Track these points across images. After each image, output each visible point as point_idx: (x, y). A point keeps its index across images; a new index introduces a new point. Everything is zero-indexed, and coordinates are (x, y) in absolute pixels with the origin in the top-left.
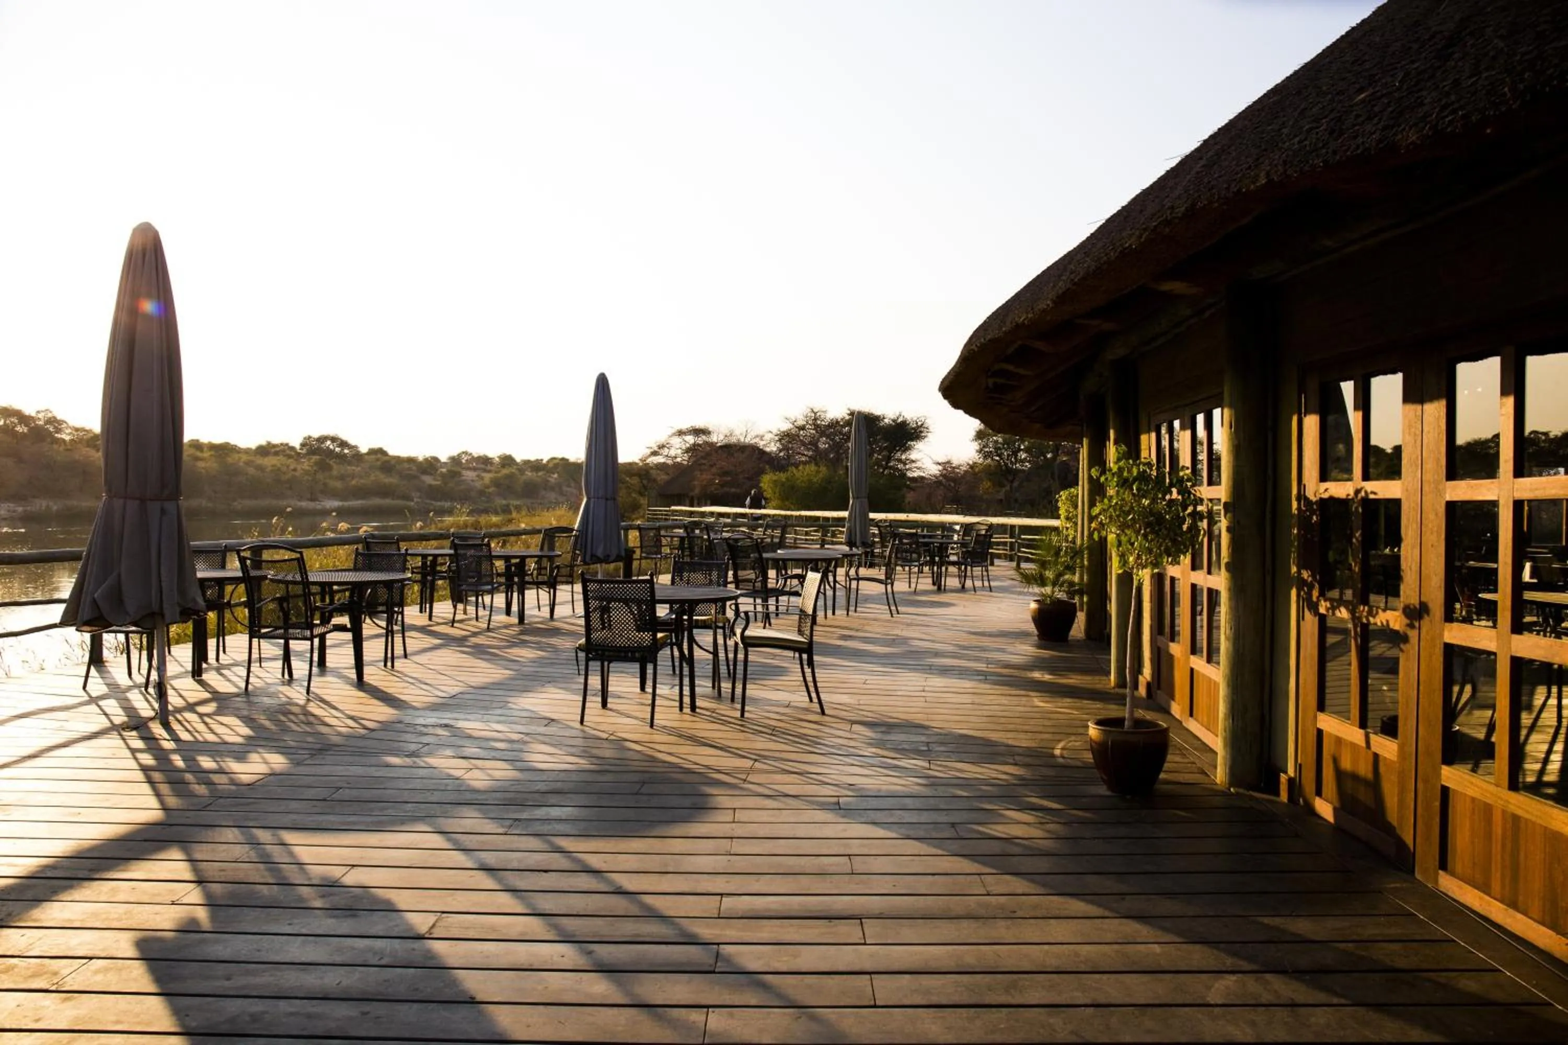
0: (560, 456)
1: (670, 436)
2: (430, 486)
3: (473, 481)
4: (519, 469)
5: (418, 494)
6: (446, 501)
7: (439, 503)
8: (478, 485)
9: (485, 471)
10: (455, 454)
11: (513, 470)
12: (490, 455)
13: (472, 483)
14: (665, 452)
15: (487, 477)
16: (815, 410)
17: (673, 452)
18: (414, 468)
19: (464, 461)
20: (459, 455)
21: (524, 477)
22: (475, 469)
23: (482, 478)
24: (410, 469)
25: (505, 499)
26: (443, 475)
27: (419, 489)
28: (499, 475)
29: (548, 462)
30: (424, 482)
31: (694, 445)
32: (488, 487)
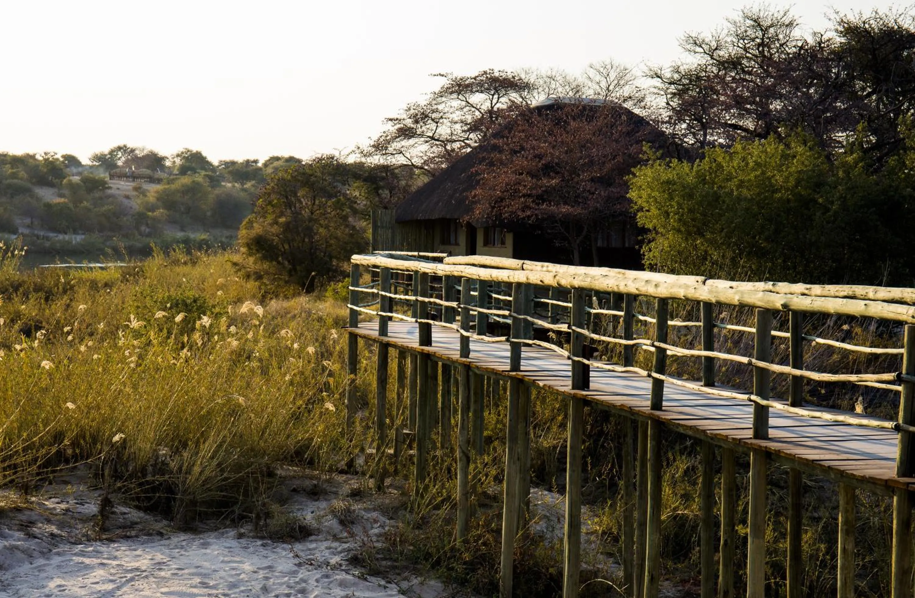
0: (286, 155)
1: (441, 94)
2: (48, 206)
3: (127, 197)
4: (211, 178)
5: (28, 221)
6: (75, 232)
7: (61, 237)
8: (136, 204)
9: (152, 180)
10: (106, 151)
11: (199, 178)
12: (161, 153)
13: (126, 201)
14: (429, 128)
15: (153, 189)
16: (765, 23)
17: (444, 131)
18: (23, 174)
19: (120, 163)
20: (112, 152)
21: (217, 191)
22: (134, 177)
23: (144, 193)
24: (14, 176)
25: (182, 229)
26: (72, 186)
27: (28, 212)
28: (173, 187)
29: (266, 165)
30: (38, 199)
31: (491, 112)
32: (153, 208)
